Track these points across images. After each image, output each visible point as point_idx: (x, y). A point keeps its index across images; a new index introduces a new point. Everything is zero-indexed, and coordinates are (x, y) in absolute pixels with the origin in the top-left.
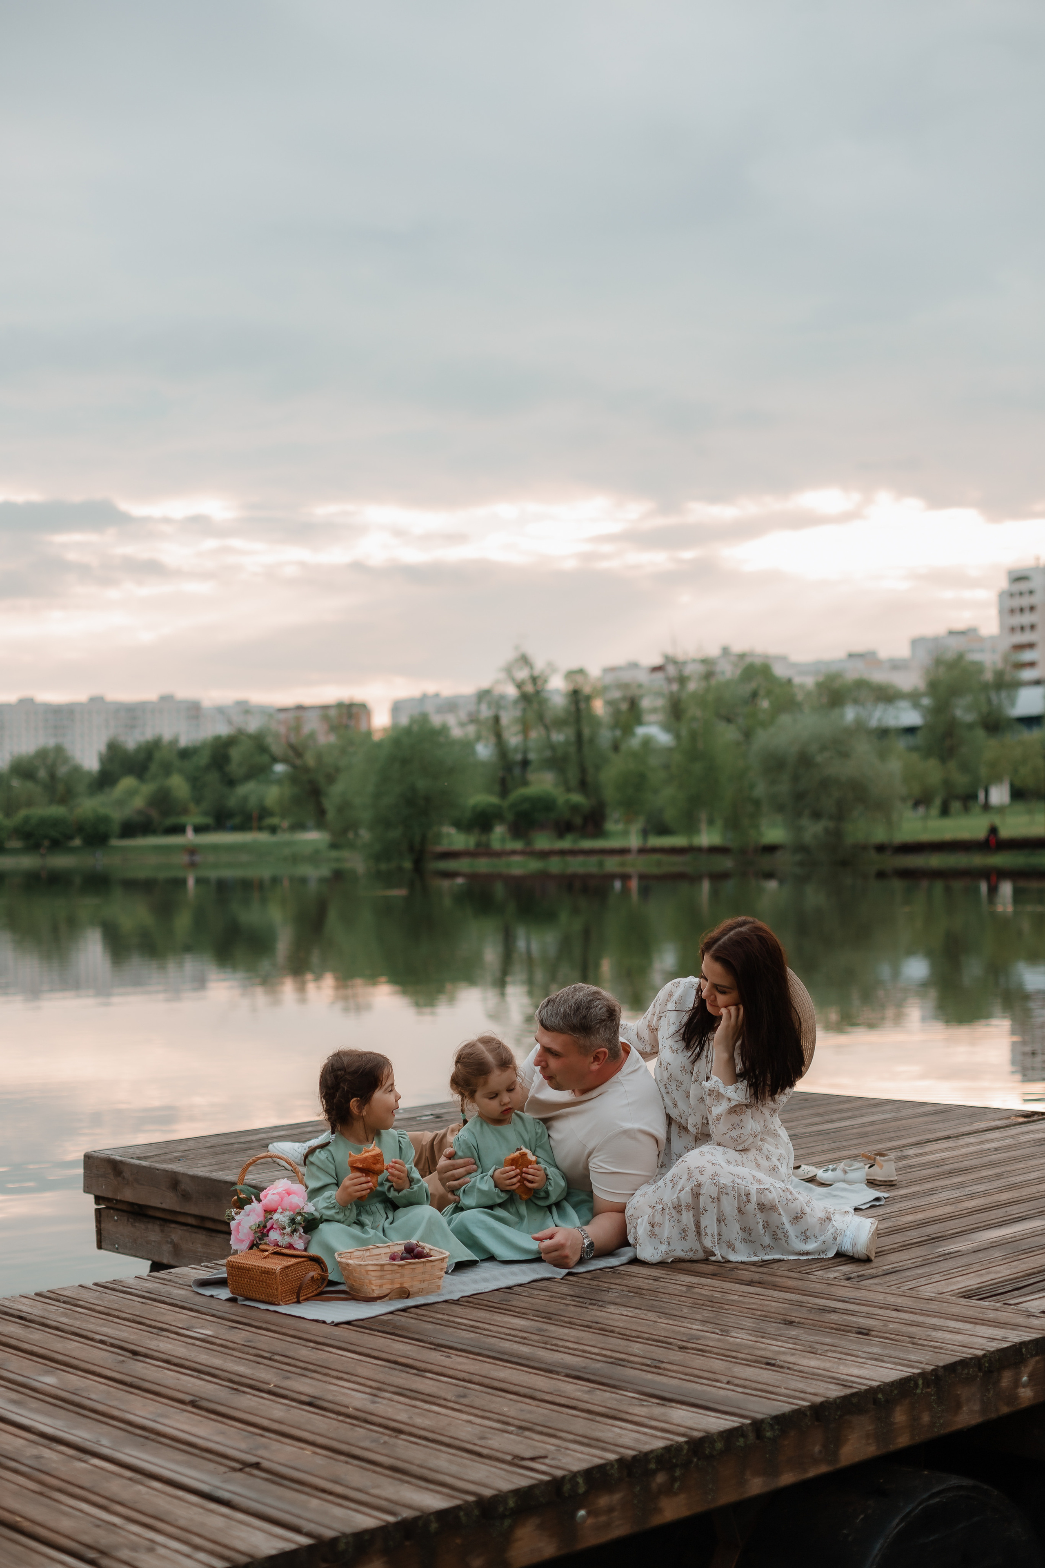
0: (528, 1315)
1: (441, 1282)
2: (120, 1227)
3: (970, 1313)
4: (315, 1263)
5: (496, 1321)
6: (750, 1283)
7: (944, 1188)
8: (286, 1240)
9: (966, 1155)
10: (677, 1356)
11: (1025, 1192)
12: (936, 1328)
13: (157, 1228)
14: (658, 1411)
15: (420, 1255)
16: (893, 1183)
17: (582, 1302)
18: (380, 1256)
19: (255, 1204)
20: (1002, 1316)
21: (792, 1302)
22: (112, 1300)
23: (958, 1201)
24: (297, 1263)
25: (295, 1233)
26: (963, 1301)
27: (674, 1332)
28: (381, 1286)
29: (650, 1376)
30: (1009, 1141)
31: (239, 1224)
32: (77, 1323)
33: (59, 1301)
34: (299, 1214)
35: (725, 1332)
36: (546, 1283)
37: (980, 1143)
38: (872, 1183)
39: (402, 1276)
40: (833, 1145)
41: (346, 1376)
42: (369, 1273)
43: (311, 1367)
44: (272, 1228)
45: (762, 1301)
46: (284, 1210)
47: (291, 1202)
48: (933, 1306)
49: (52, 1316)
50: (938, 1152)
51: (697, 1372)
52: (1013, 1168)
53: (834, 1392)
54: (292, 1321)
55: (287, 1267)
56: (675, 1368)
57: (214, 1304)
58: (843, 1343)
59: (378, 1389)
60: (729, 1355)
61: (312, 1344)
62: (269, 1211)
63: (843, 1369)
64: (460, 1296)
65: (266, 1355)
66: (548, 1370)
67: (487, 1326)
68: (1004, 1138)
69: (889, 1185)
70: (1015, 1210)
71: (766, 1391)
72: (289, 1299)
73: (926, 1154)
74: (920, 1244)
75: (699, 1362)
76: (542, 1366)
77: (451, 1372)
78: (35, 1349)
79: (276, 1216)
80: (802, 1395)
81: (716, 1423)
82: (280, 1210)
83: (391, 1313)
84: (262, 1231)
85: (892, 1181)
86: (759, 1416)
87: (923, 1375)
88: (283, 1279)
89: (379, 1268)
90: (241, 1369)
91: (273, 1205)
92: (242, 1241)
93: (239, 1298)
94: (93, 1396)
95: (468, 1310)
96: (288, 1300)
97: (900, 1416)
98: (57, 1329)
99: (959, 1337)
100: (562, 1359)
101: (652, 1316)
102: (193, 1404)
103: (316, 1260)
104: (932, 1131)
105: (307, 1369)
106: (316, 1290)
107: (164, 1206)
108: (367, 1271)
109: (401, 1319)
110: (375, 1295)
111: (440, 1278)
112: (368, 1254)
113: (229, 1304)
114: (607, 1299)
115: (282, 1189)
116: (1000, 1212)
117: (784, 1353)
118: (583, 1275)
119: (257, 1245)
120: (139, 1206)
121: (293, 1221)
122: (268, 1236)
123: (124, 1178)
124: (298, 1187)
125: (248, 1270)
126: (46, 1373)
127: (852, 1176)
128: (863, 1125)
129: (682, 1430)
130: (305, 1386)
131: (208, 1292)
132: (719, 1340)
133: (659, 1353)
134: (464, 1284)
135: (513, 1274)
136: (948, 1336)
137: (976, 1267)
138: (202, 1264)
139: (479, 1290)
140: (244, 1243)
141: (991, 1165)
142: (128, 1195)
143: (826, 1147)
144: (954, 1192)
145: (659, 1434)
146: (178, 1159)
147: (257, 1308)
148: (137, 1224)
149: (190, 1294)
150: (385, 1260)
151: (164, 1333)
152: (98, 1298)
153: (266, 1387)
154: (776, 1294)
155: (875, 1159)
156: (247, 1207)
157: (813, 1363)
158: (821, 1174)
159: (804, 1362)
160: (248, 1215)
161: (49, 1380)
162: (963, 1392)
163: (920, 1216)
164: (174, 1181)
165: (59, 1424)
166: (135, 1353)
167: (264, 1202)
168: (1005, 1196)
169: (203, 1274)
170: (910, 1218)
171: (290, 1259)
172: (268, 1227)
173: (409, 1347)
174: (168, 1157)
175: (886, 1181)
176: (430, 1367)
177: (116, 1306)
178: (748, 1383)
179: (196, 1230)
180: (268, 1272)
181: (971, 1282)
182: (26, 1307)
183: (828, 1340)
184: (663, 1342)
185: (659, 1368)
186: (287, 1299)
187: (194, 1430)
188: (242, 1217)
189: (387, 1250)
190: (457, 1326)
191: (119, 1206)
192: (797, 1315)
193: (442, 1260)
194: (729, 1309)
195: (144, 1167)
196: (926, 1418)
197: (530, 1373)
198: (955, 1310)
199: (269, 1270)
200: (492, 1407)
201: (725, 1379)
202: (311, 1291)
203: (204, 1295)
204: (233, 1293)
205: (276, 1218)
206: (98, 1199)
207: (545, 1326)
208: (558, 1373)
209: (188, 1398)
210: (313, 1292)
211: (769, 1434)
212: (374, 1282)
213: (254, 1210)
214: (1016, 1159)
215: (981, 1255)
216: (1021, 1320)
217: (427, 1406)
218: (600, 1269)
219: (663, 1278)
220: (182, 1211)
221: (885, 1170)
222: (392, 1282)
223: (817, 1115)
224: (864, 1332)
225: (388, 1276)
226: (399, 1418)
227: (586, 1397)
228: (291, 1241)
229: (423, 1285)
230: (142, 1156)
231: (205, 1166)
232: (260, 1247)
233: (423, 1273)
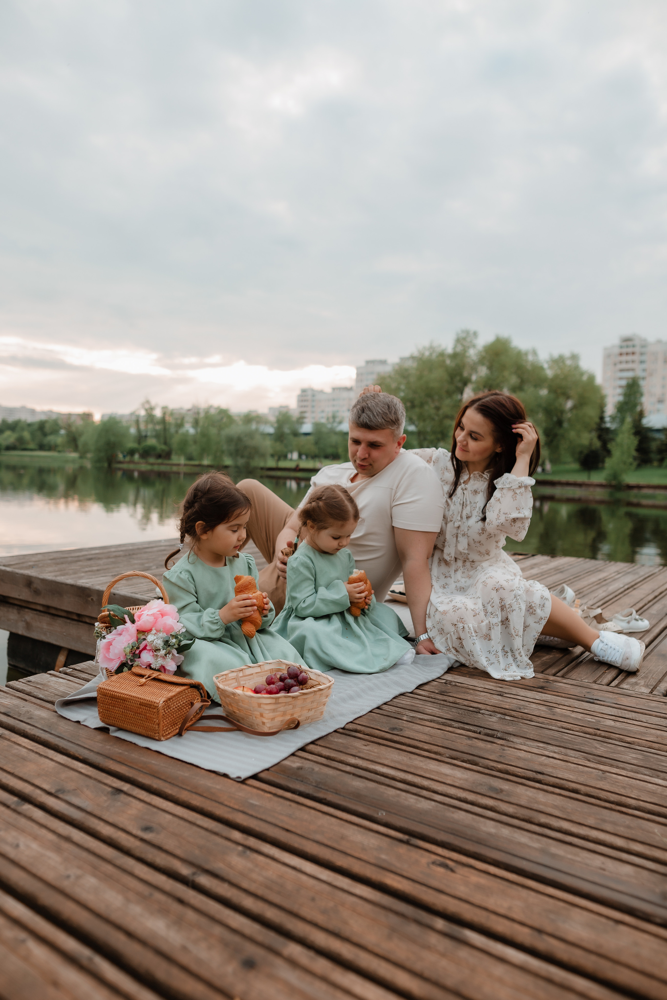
1: (324, 708)
4: (195, 690)
8: (159, 662)
13: (15, 611)
15: (306, 683)
18: (252, 676)
19: (128, 624)
24: (179, 693)
25: (168, 655)
28: (273, 719)
31: (110, 644)
34: (174, 635)
39: (294, 707)
42: (262, 706)
44: (145, 648)
46: (158, 631)
47: (165, 623)
55: (169, 699)
62: (143, 632)
64: (346, 723)
72: (170, 731)
79: (150, 638)
82: (154, 631)
83: (294, 754)
84: (134, 652)
88: (165, 712)
89: (273, 701)
91: (148, 627)
92: (112, 660)
93: (112, 728)
95: (377, 750)
96: (169, 734)
103: (196, 686)
107: (21, 597)
108: (259, 705)
113: (98, 734)
115: (158, 609)
119: (129, 668)
121: (167, 643)
122: (140, 657)
124: (171, 608)
125: (124, 700)
131: (72, 715)
140: (114, 664)
146: (32, 567)
147: (135, 744)
156: (120, 628)
160: (120, 634)
164: (29, 582)
167: (138, 622)
171: (169, 687)
172: (141, 648)
174: (25, 565)
179: (42, 614)
180: (149, 706)
186: (167, 733)
188: (114, 637)
193: (330, 687)
195: (8, 572)
199: (150, 703)
203: (68, 719)
204: (102, 720)
205: (151, 640)
210: (191, 720)
213: (127, 630)
220: (34, 601)
222: (282, 714)
225: (282, 709)
228: (164, 663)
229: (311, 713)
230: (7, 564)
231: (50, 572)
232: (134, 670)
233: (312, 702)
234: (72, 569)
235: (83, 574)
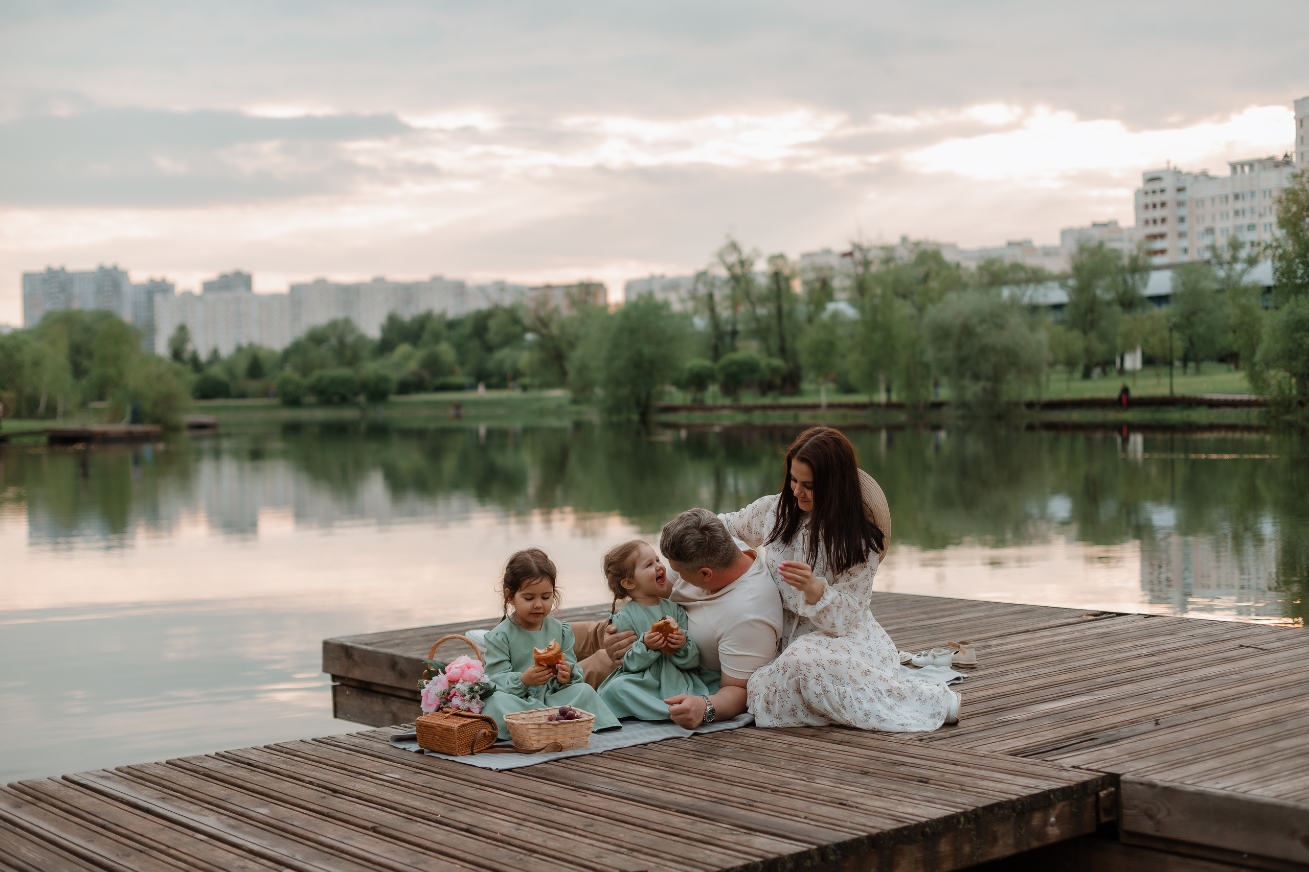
0: (655, 765)
1: (589, 739)
2: (353, 701)
3: (1014, 767)
4: (487, 723)
5: (629, 769)
6: (840, 743)
7: (1015, 670)
8: (466, 705)
9: (1038, 645)
10: (768, 797)
11: (1080, 674)
12: (983, 778)
13: (380, 701)
14: (744, 838)
15: (571, 717)
16: (974, 666)
17: (701, 756)
18: (540, 718)
19: (441, 675)
20: (1038, 770)
21: (870, 758)
22: (324, 751)
23: (1024, 680)
24: (472, 722)
25: (473, 700)
26: (1010, 758)
27: (770, 779)
28: (539, 741)
29: (743, 812)
30: (1077, 635)
31: (428, 691)
32: (293, 769)
33: (282, 752)
34: (477, 684)
35: (811, 780)
36: (675, 741)
37: (1053, 636)
38: (956, 666)
39: (556, 733)
40: (932, 637)
41: (499, 810)
42: (529, 730)
43: (473, 802)
44: (454, 695)
45: (847, 756)
46: (465, 681)
47: (471, 675)
48: (985, 761)
49: (274, 763)
50: (1016, 643)
51: (781, 810)
52: (1074, 655)
53: (889, 825)
54: (465, 768)
55: (463, 726)
56: (765, 806)
57: (406, 755)
58: (905, 789)
59: (522, 820)
60: (810, 797)
61: (477, 786)
62: (453, 682)
63: (900, 808)
64: (603, 751)
65: (439, 793)
66: (663, 807)
67: (620, 773)
68: (1073, 632)
69: (971, 667)
70: (1068, 688)
71: (834, 825)
73: (1006, 644)
74: (985, 713)
75: (785, 801)
76: (659, 803)
77: (584, 808)
78: (257, 788)
79: (458, 686)
80: (863, 828)
81: (787, 848)
82: (461, 681)
83: (546, 762)
84: (446, 698)
85: (972, 665)
86: (824, 843)
87: (965, 814)
88: (460, 735)
89: (537, 727)
90: (417, 804)
91: (456, 677)
92: (431, 705)
93: (426, 750)
94: (295, 823)
95: (608, 761)
96: (465, 752)
97: (944, 847)
98: (277, 773)
99: (1000, 786)
100: (675, 798)
101: (755, 767)
102: (374, 830)
103: (488, 720)
104: (1015, 626)
105: (469, 804)
106: (487, 744)
107: (385, 683)
108: (528, 729)
109: (553, 768)
110: (534, 749)
111: (588, 736)
112: (531, 716)
113: (417, 755)
114: (721, 753)
115: (463, 663)
116: (1056, 690)
117: (855, 796)
118: (706, 736)
119: (441, 709)
120: (367, 683)
121: (471, 690)
122: (451, 701)
123: (354, 660)
124: (476, 663)
125: (433, 727)
126: (261, 806)
127: (940, 660)
128: (960, 621)
129: (760, 853)
130: (465, 817)
131: (401, 746)
132: (805, 786)
133: (754, 794)
134: (608, 741)
135: (650, 734)
136: (991, 784)
137: (1027, 732)
138: (402, 725)
139: (619, 746)
140: (432, 707)
141: (1058, 653)
142: (357, 674)
143: (926, 638)
144: (1022, 673)
145: (741, 855)
146: (398, 645)
147: (439, 758)
148: (365, 698)
149: (388, 747)
150: (544, 720)
151: (361, 777)
152: (313, 750)
153: (434, 817)
154: (859, 751)
155: (959, 647)
156: (435, 678)
157: (877, 804)
158: (915, 659)
159: (870, 803)
160: (436, 685)
161: (263, 811)
162: (999, 829)
163: (990, 692)
164: (393, 662)
165: (265, 843)
166: (335, 791)
167: (448, 674)
168: (1063, 678)
169: (400, 731)
170: (982, 694)
171: (466, 719)
172: (452, 694)
173: (555, 788)
174: (390, 643)
175: (968, 665)
176: (568, 803)
177: (326, 756)
178: (821, 818)
179: (410, 702)
180: (448, 730)
181: (1020, 743)
182: (254, 757)
183: (893, 787)
184: (760, 787)
185: (753, 806)
186: (463, 752)
187: (371, 849)
188: (431, 686)
189: (547, 713)
190: (597, 773)
191: (351, 683)
192: (872, 766)
193: (589, 721)
194: (819, 762)
195: (369, 652)
196: (967, 849)
197: (648, 809)
198: (1001, 764)
199: (449, 728)
200: (612, 834)
201: (803, 815)
202: (483, 745)
203: (398, 748)
204: (421, 746)
205: (458, 687)
206: (334, 678)
207: (667, 774)
208: (670, 809)
209: (370, 825)
210: (485, 746)
211: (832, 858)
212: (533, 738)
213: (440, 680)
214: (1079, 649)
215: (1032, 722)
216: (1054, 773)
217: (559, 833)
218: (721, 731)
219: (771, 738)
220: (399, 686)
221: (968, 656)
222: (548, 738)
223: (924, 613)
224: (924, 781)
225: (545, 733)
226: (535, 841)
227: (688, 827)
228: (470, 706)
229: (573, 741)
230: (369, 642)
231: (417, 650)
232: (444, 709)
233: (573, 731)
234: (444, 647)
235: (454, 652)
